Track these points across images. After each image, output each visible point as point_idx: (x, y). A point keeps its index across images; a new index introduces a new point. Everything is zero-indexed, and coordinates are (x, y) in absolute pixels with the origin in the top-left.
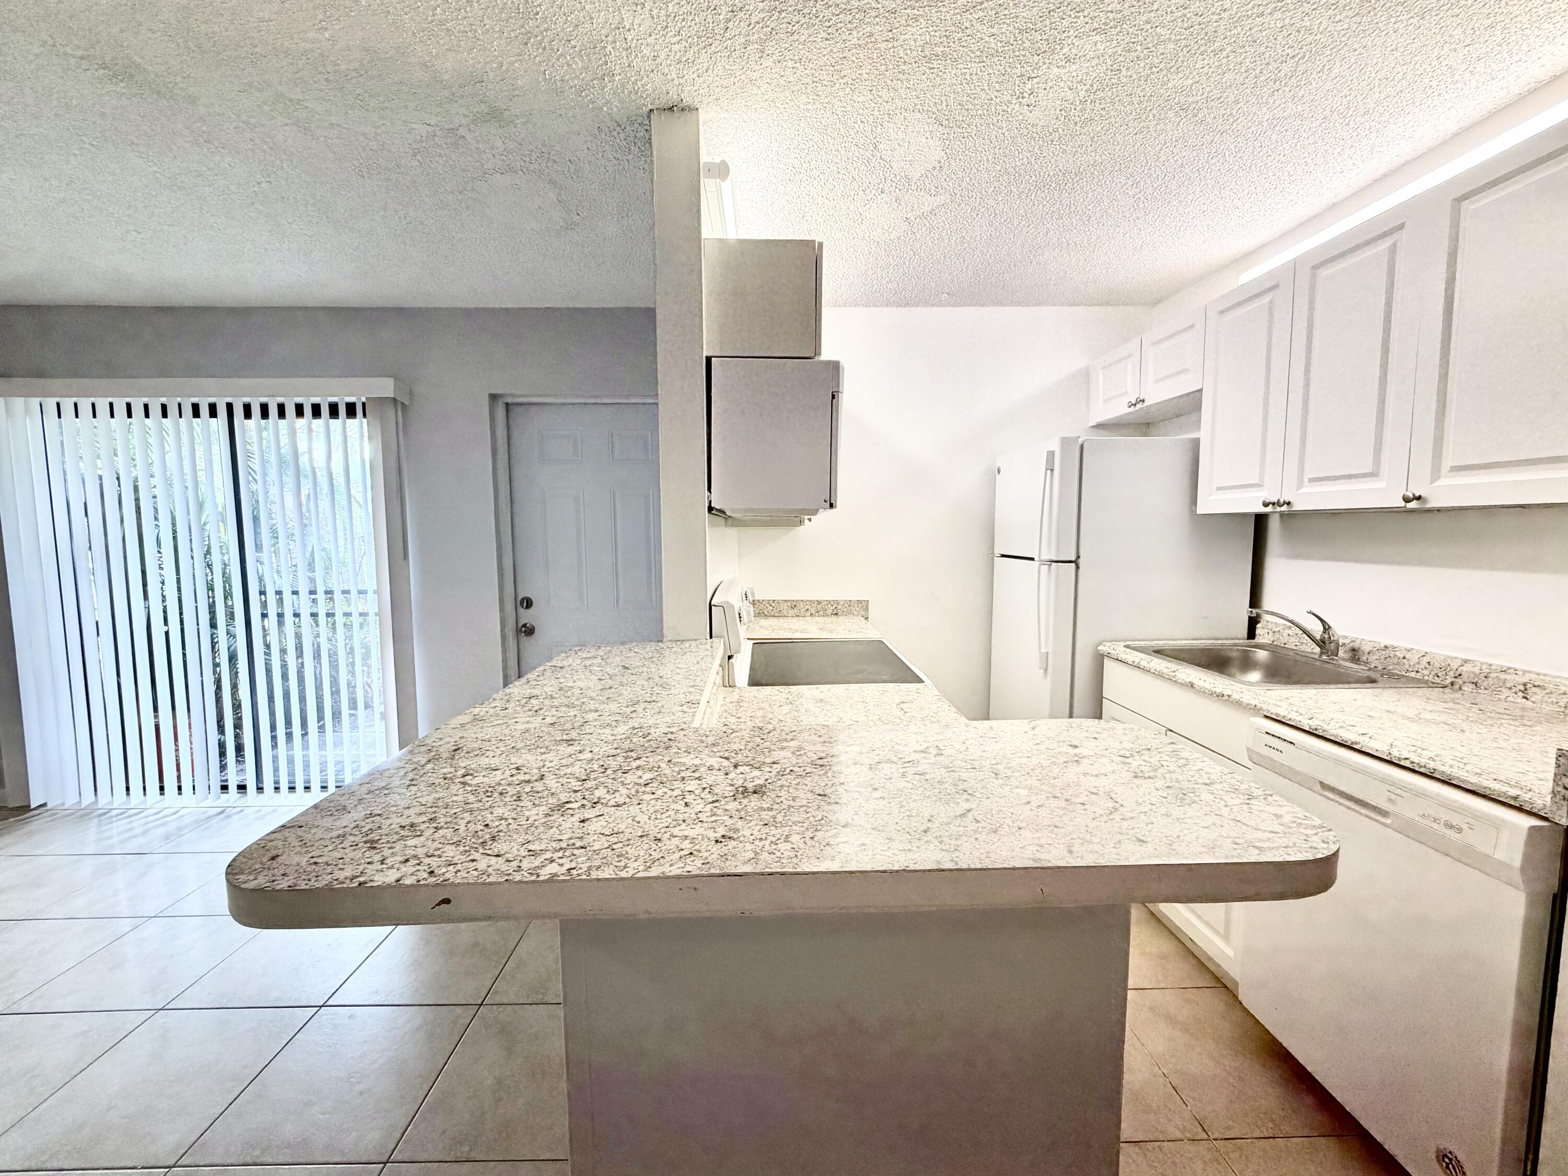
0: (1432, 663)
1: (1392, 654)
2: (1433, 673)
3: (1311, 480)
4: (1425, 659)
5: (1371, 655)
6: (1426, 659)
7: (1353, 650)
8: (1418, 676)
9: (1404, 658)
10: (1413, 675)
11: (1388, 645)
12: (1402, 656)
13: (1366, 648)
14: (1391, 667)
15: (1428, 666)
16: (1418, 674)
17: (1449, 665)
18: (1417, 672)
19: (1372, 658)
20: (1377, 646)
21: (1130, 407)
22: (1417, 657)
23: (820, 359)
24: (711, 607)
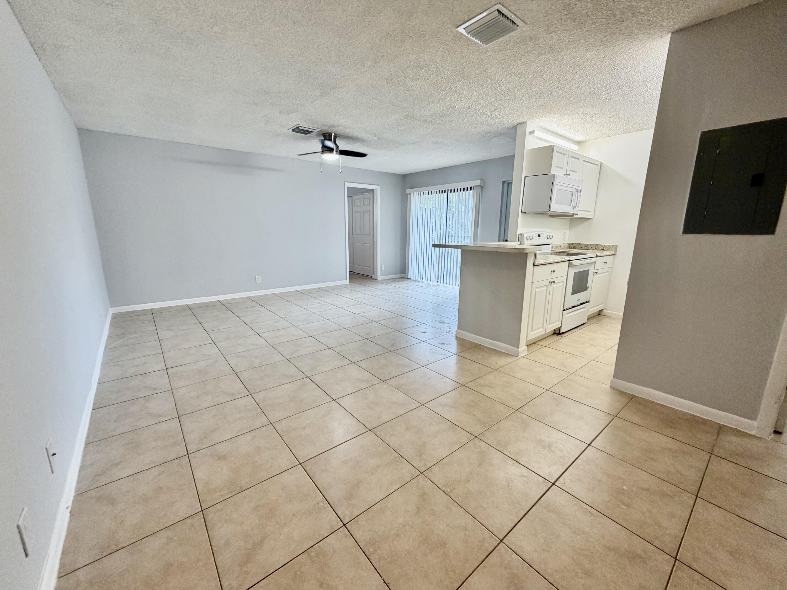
23: (551, 174)
24: (519, 234)
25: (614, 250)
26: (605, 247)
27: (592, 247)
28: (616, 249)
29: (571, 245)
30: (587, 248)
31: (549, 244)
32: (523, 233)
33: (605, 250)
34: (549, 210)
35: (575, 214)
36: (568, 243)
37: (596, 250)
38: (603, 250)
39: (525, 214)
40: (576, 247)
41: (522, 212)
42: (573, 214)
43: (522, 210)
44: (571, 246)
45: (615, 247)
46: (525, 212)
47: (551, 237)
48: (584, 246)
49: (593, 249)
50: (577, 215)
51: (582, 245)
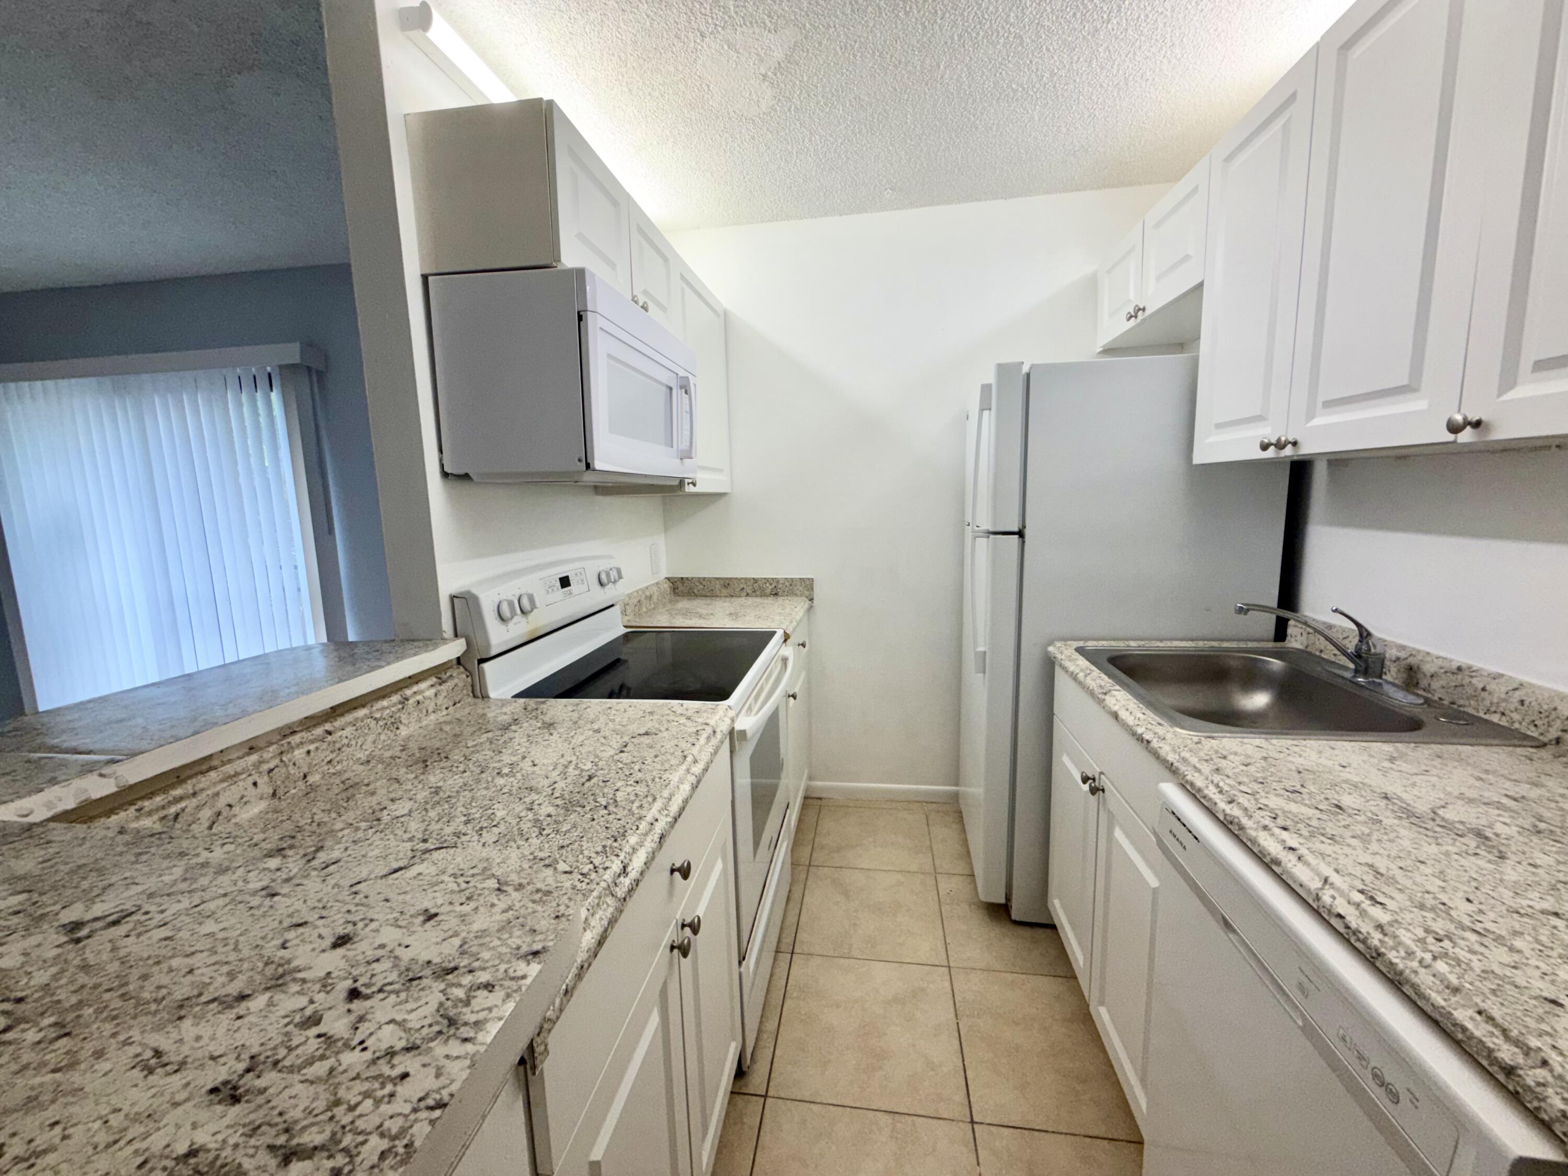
0: (1526, 703)
1: (1467, 680)
2: (1528, 719)
3: (1327, 404)
4: (1517, 693)
5: (1435, 679)
6: (1517, 695)
7: (1410, 668)
8: (1504, 722)
9: (1484, 689)
10: (1495, 718)
11: (1464, 666)
12: (1480, 686)
13: (1429, 668)
14: (1461, 702)
15: (1520, 707)
16: (1504, 719)
17: (1555, 709)
18: (1503, 714)
19: (1436, 685)
20: (1446, 665)
21: (1129, 319)
22: (1504, 689)
23: (559, 268)
24: (453, 598)
25: (807, 593)
26: (780, 586)
27: (742, 586)
28: (811, 589)
29: (680, 585)
30: (730, 591)
31: (612, 606)
32: (475, 591)
33: (783, 596)
34: (588, 466)
35: (686, 481)
36: (668, 579)
37: (756, 596)
38: (776, 594)
39: (463, 488)
40: (695, 591)
41: (445, 475)
42: (682, 481)
43: (442, 466)
44: (681, 588)
45: (808, 583)
46: (466, 477)
47: (614, 574)
48: (718, 586)
49: (748, 595)
50: (694, 485)
51: (713, 583)
